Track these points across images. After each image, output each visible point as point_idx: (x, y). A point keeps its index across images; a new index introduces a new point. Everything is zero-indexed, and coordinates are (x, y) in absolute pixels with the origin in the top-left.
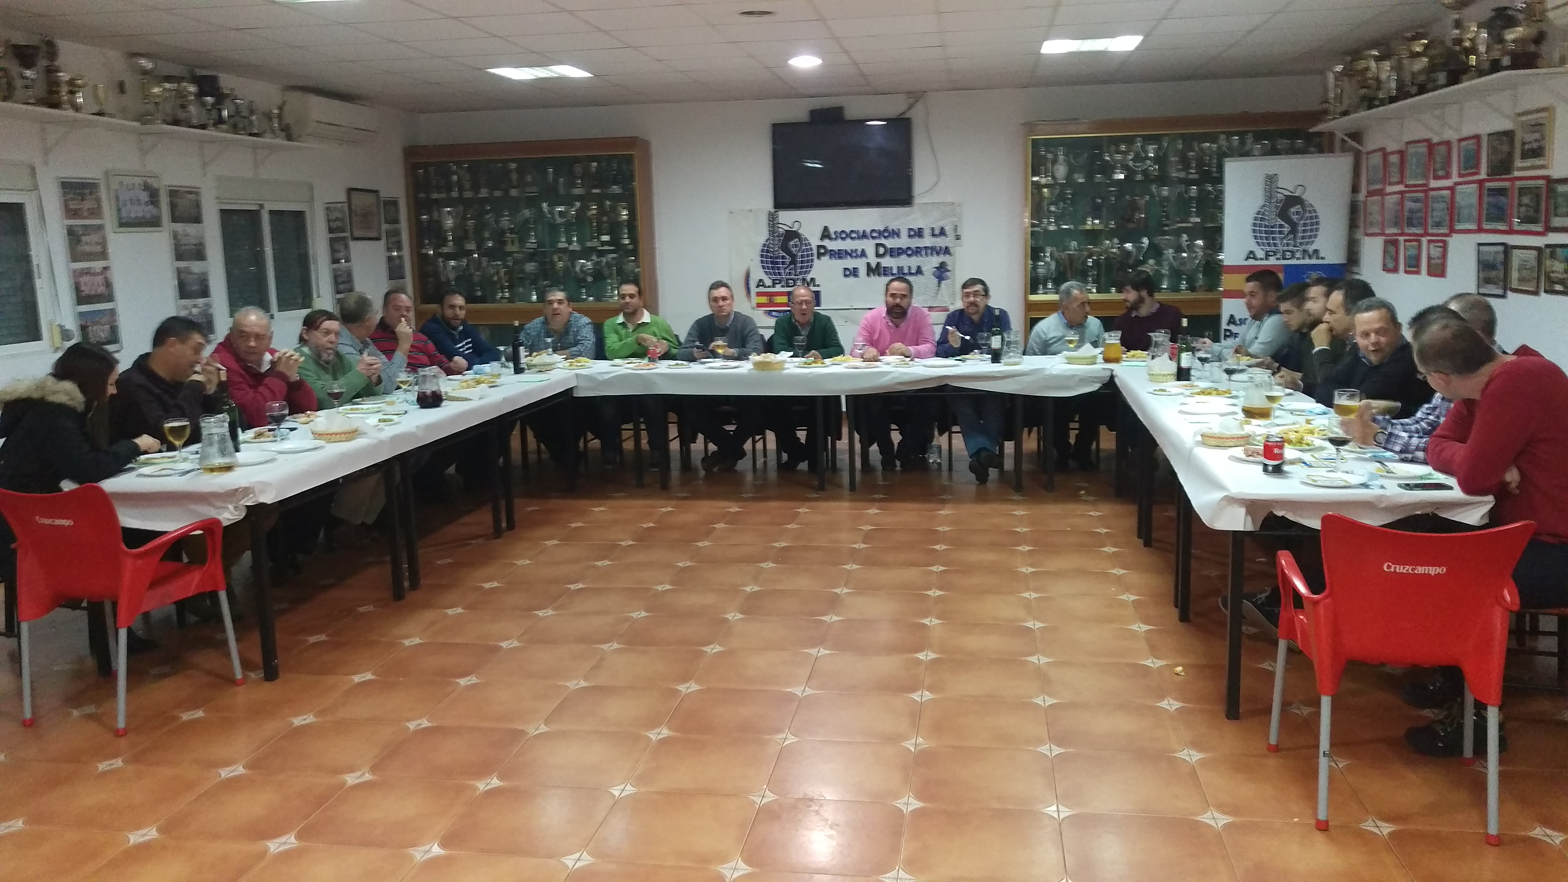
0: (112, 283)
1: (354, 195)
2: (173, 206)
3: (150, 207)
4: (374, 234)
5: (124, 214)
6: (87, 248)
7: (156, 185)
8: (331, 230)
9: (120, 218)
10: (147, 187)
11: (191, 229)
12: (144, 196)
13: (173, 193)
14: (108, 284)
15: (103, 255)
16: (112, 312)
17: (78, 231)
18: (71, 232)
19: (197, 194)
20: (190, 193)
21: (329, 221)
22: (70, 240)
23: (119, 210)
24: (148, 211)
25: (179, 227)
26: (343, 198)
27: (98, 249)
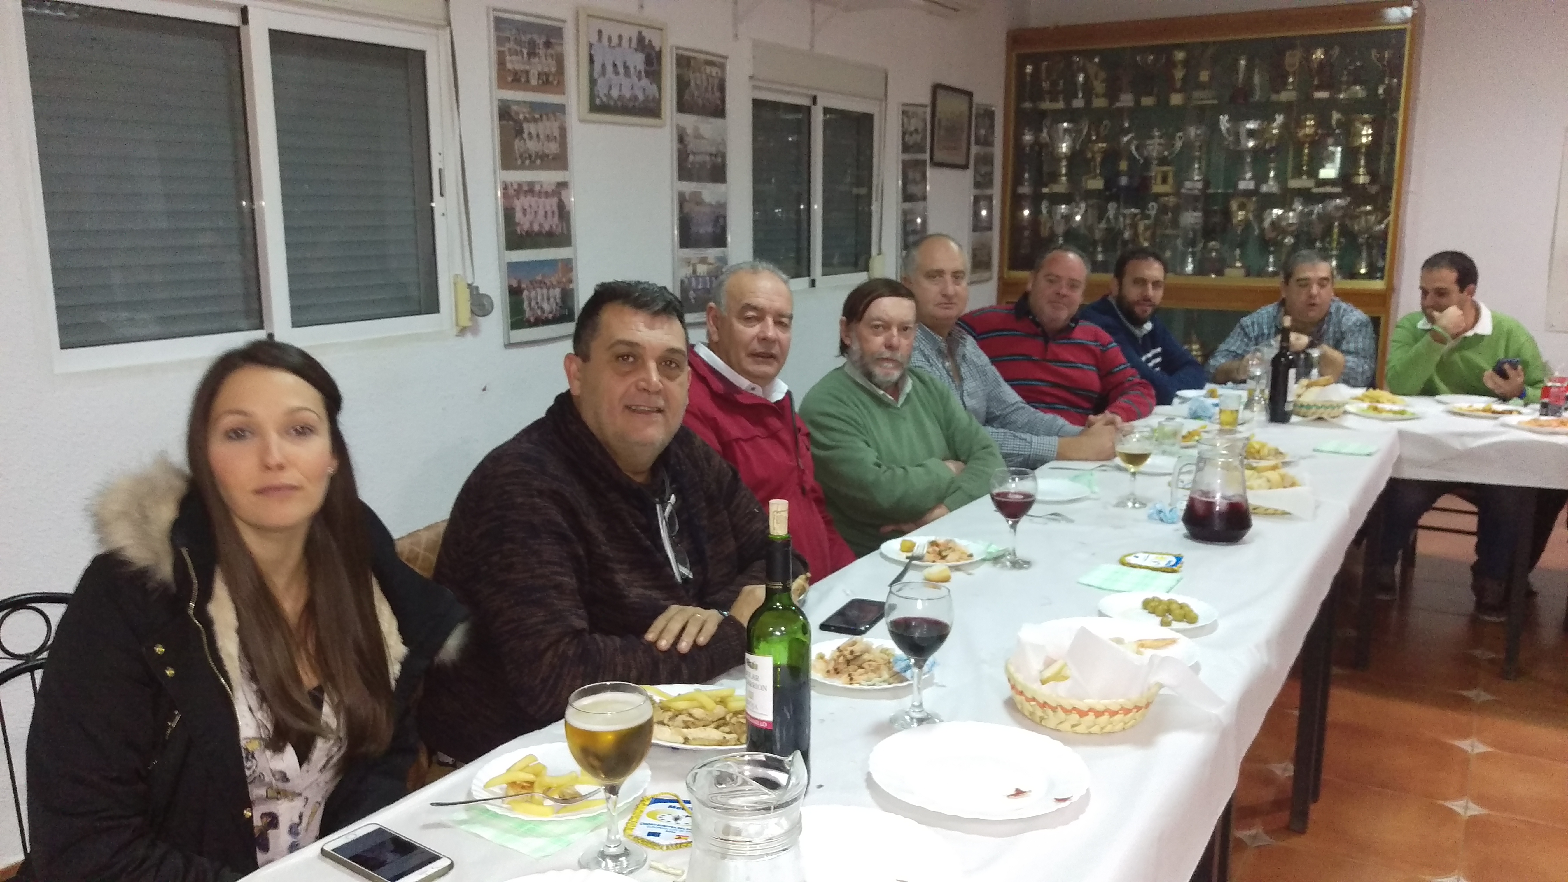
0: (569, 213)
1: (941, 93)
2: (682, 85)
3: (645, 82)
4: (961, 161)
5: (601, 88)
6: (532, 146)
7: (657, 45)
8: (906, 148)
9: (592, 96)
10: (642, 44)
11: (707, 126)
12: (637, 61)
13: (684, 62)
14: (563, 213)
15: (560, 160)
16: (567, 265)
17: (518, 114)
18: (505, 113)
19: (722, 67)
20: (711, 63)
21: (904, 134)
22: (502, 129)
23: (593, 82)
24: (642, 87)
25: (689, 121)
26: (925, 98)
27: (553, 148)
